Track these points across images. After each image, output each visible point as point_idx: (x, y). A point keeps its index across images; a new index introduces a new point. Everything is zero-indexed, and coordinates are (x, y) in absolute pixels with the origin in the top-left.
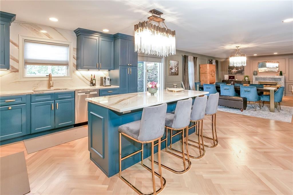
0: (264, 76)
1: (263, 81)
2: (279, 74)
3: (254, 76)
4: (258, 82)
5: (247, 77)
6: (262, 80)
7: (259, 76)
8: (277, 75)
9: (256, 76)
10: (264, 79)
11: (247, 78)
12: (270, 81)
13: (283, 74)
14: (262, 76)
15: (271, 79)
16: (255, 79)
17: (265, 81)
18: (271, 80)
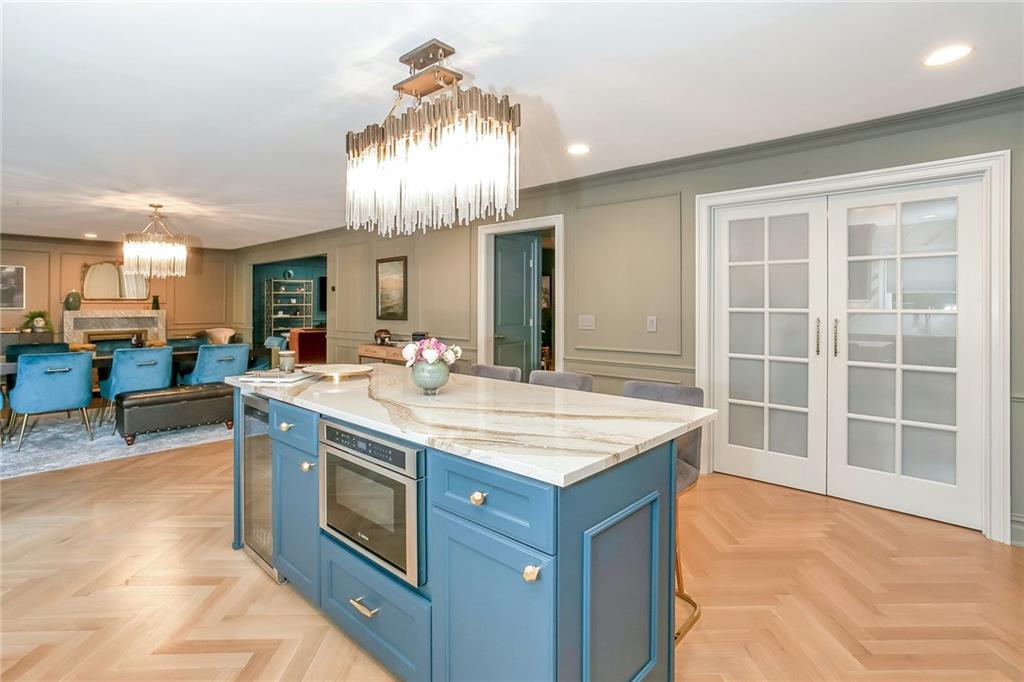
0: (106, 312)
1: (101, 330)
2: (151, 306)
3: (67, 312)
4: (82, 334)
5: (41, 315)
6: (98, 327)
7: (87, 312)
8: (145, 308)
9: (78, 314)
10: (105, 321)
11: (40, 323)
12: (123, 327)
13: (160, 306)
14: (100, 313)
15: (126, 322)
16: (71, 324)
17: (108, 330)
18: (126, 326)
